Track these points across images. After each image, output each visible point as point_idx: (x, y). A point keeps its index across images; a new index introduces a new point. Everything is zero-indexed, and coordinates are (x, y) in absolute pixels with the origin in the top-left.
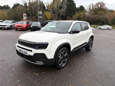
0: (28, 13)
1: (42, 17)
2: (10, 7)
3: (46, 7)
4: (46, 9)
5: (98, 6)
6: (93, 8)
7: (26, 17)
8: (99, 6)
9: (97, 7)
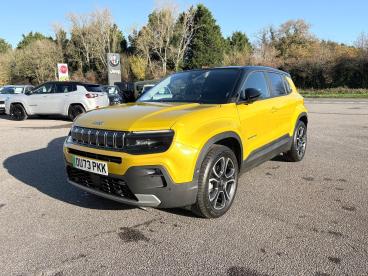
0: (70, 60)
2: (10, 47)
3: (128, 40)
4: (129, 46)
5: (287, 32)
6: (273, 38)
8: (292, 32)
9: (285, 35)
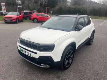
1: (21, 7)
7: (5, 7)
